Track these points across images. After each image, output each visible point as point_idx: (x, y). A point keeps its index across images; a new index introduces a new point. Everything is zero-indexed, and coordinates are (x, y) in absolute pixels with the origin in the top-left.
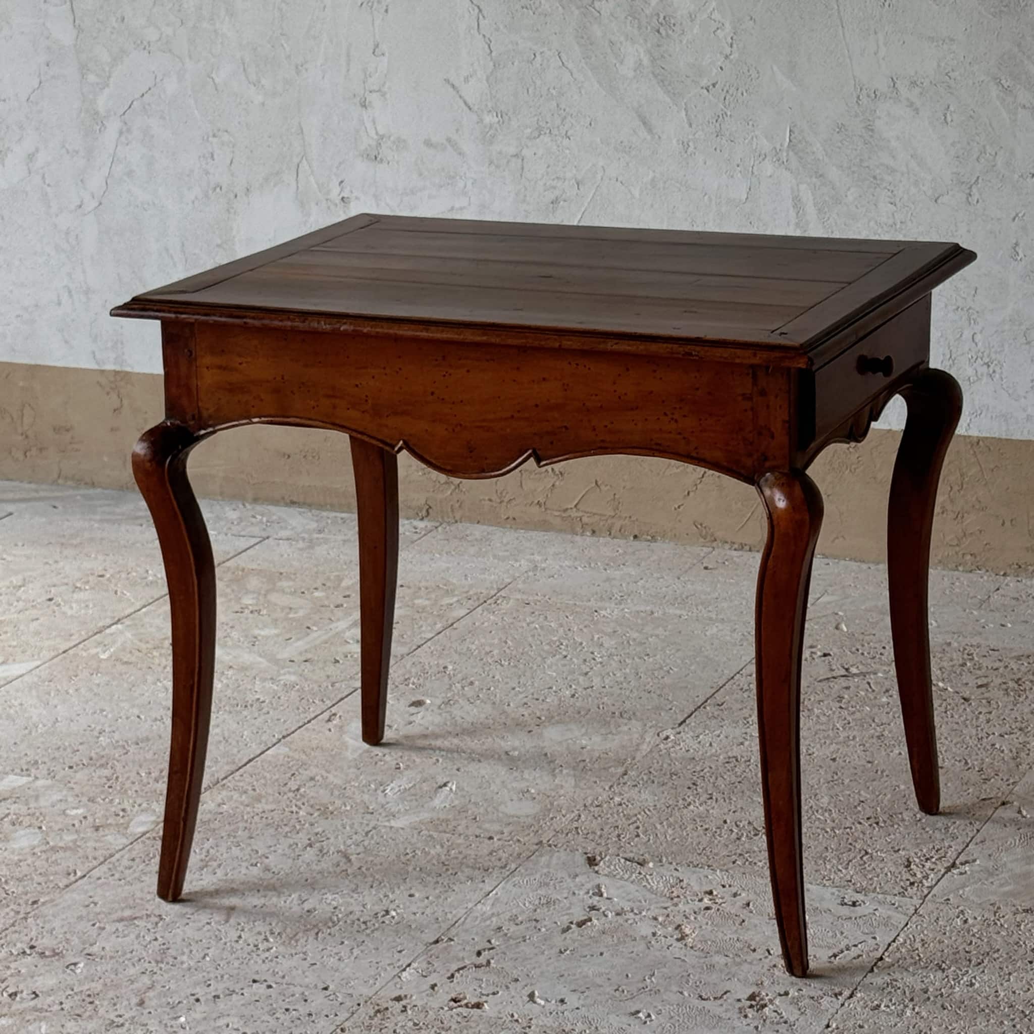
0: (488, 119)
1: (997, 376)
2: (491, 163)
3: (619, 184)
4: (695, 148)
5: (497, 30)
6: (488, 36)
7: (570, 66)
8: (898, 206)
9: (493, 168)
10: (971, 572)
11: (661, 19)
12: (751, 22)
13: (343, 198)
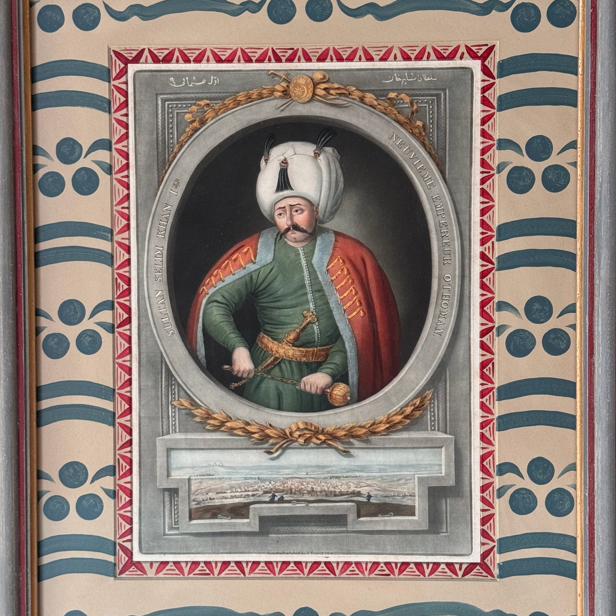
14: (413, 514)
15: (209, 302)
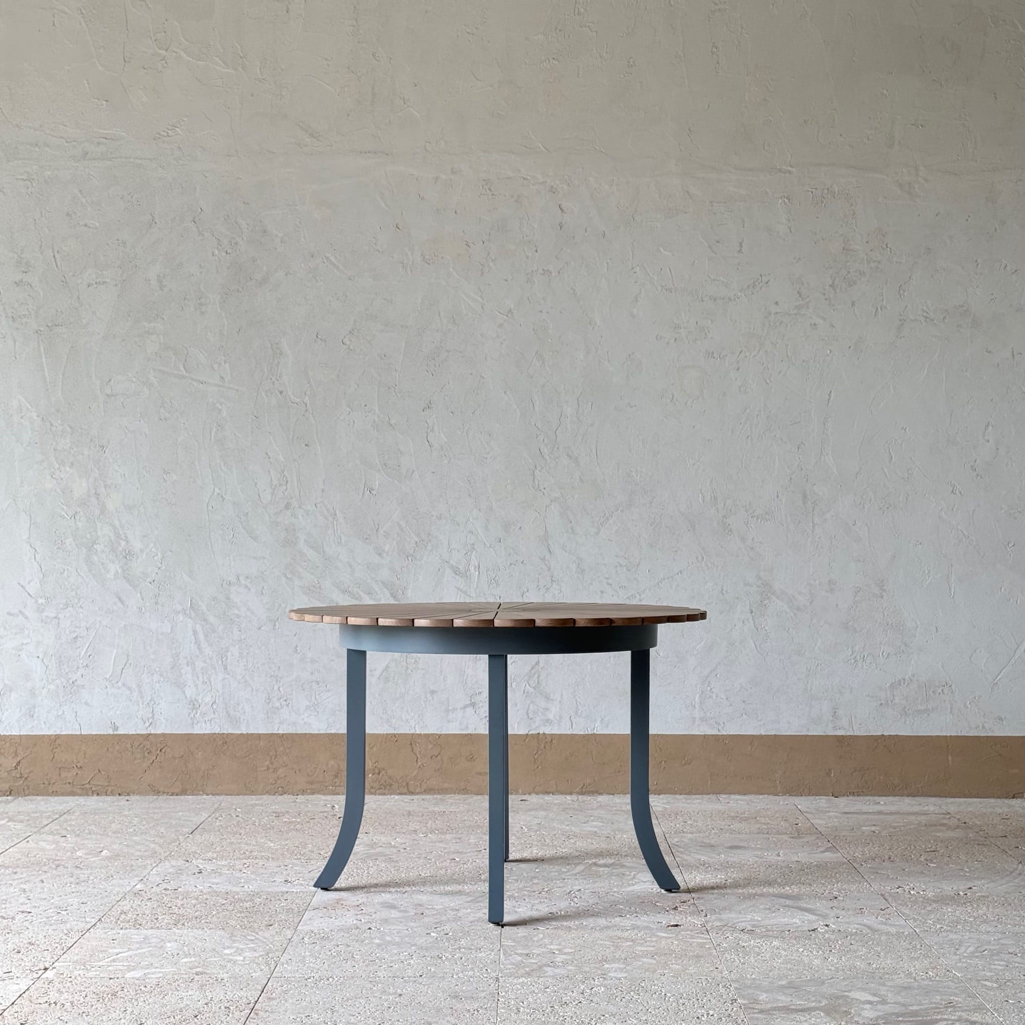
0: (40, 601)
1: (290, 706)
2: (42, 621)
3: (108, 628)
4: (145, 610)
5: (44, 559)
6: (40, 562)
7: (82, 575)
8: (243, 631)
9: (43, 624)
10: (281, 795)
11: (127, 552)
12: (171, 553)
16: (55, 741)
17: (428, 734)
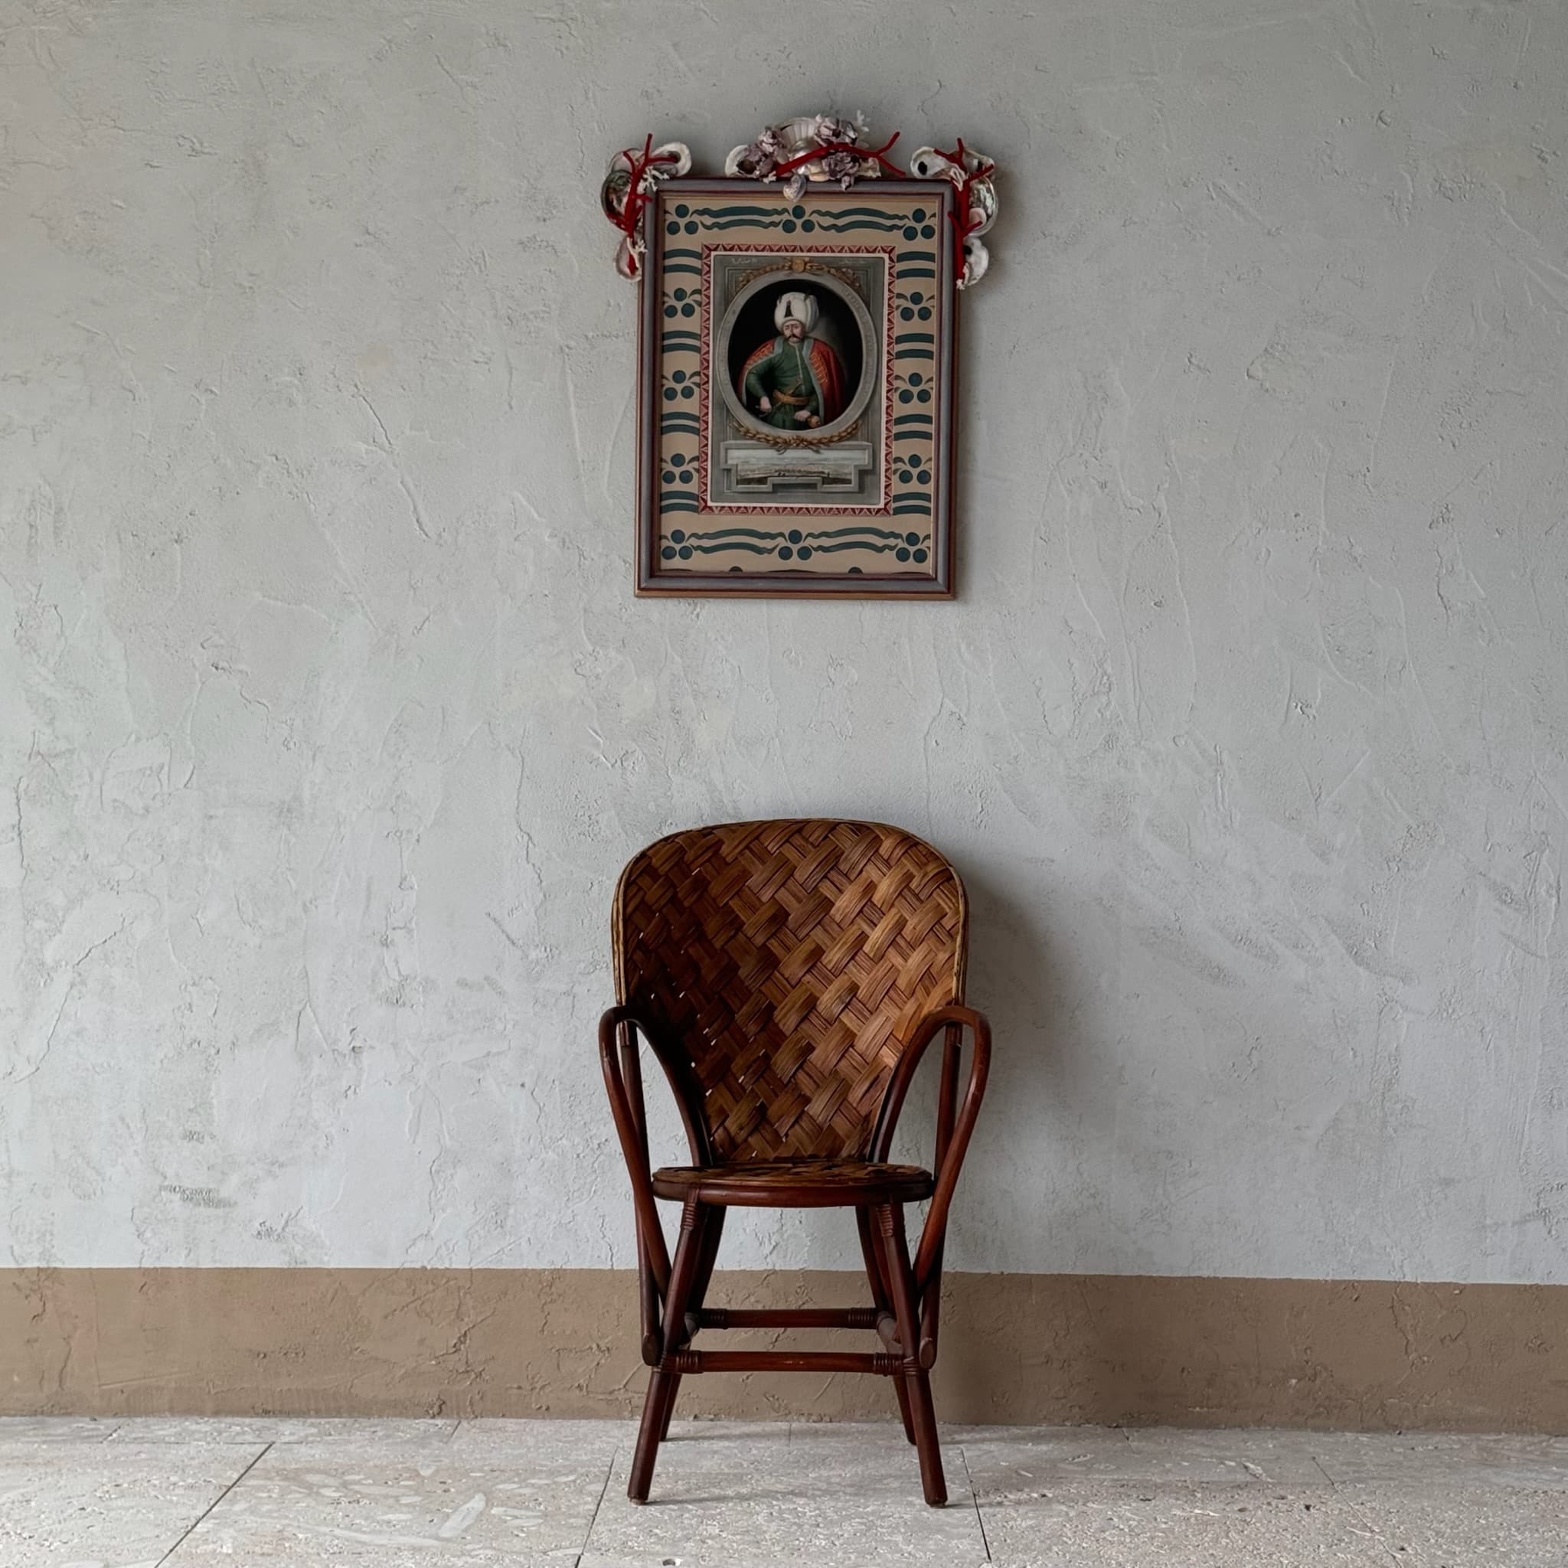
0: (533, 955)
2: (536, 1001)
5: (549, 858)
6: (538, 865)
9: (538, 1007)
13: (354, 1048)
14: (850, 483)
15: (749, 373)
16: (551, 1287)
17: (1435, 1284)
